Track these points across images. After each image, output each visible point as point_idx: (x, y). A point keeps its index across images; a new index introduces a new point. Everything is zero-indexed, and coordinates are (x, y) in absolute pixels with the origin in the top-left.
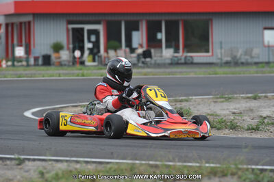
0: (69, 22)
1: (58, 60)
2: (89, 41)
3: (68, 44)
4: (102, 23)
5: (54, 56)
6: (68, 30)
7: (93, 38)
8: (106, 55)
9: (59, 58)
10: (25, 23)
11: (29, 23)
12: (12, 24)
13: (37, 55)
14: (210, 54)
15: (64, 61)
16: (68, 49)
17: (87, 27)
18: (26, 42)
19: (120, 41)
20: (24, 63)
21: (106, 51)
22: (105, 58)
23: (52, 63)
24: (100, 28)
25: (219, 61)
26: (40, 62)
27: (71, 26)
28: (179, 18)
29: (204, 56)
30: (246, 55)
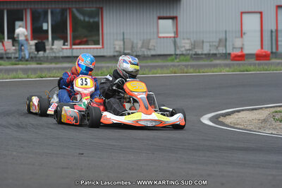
14: (100, 46)
19: (3, 33)
25: (116, 54)
28: (67, 6)
29: (94, 48)
30: (142, 47)
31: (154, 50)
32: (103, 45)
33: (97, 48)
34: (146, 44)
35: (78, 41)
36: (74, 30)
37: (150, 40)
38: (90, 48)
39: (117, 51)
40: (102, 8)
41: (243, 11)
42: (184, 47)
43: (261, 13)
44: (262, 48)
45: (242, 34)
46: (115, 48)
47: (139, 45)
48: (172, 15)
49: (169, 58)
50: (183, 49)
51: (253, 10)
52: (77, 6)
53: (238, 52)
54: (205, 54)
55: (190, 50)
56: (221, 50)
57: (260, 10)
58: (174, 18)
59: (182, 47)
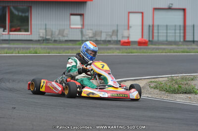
14: (29, 33)
25: (40, 39)
28: (7, 5)
29: (25, 34)
30: (59, 34)
31: (67, 36)
32: (31, 32)
33: (27, 35)
34: (61, 32)
35: (13, 29)
36: (11, 21)
37: (64, 30)
38: (22, 34)
39: (41, 37)
40: (31, 7)
41: (130, 11)
42: (88, 35)
43: (142, 13)
44: (142, 37)
45: (129, 27)
46: (39, 35)
47: (57, 33)
48: (80, 13)
49: (78, 43)
50: (87, 37)
51: (137, 11)
52: (14, 5)
53: (125, 40)
54: (103, 41)
55: (92, 37)
56: (114, 38)
57: (142, 11)
58: (81, 15)
59: (87, 35)
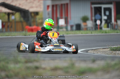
0: (93, 3)
1: (86, 27)
2: (105, 14)
3: (92, 16)
4: (113, 3)
5: (83, 25)
6: (91, 8)
7: (107, 13)
8: (115, 23)
9: (86, 25)
10: (64, 4)
11: (67, 4)
12: (56, 5)
13: (72, 24)
15: (89, 28)
16: (92, 20)
17: (103, 6)
18: (65, 16)
20: (64, 29)
21: (116, 21)
22: (115, 25)
23: (81, 29)
24: (112, 6)
26: (74, 28)
27: (93, 6)
